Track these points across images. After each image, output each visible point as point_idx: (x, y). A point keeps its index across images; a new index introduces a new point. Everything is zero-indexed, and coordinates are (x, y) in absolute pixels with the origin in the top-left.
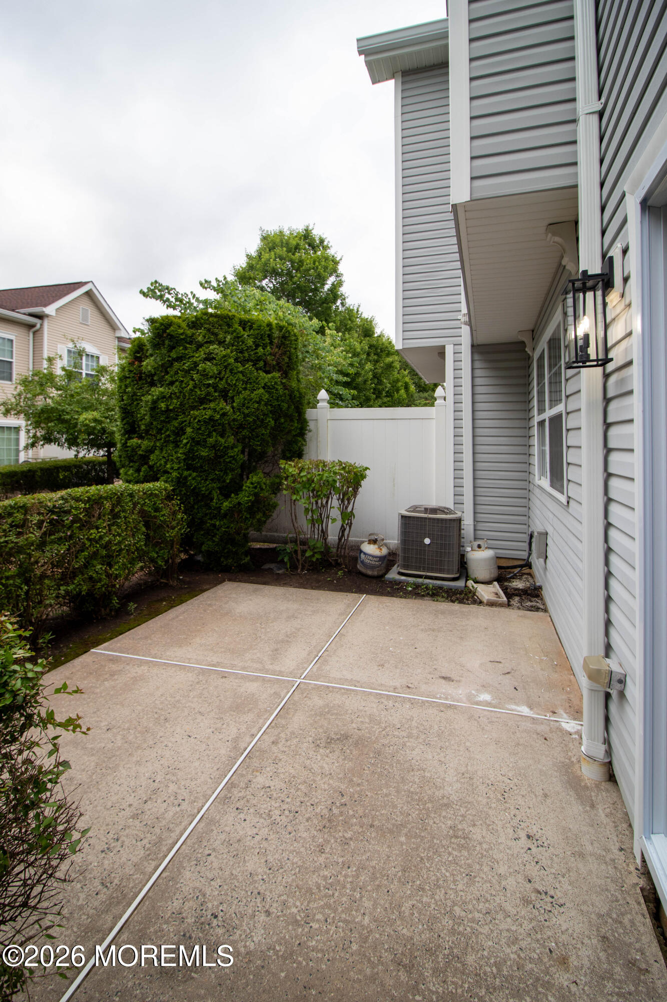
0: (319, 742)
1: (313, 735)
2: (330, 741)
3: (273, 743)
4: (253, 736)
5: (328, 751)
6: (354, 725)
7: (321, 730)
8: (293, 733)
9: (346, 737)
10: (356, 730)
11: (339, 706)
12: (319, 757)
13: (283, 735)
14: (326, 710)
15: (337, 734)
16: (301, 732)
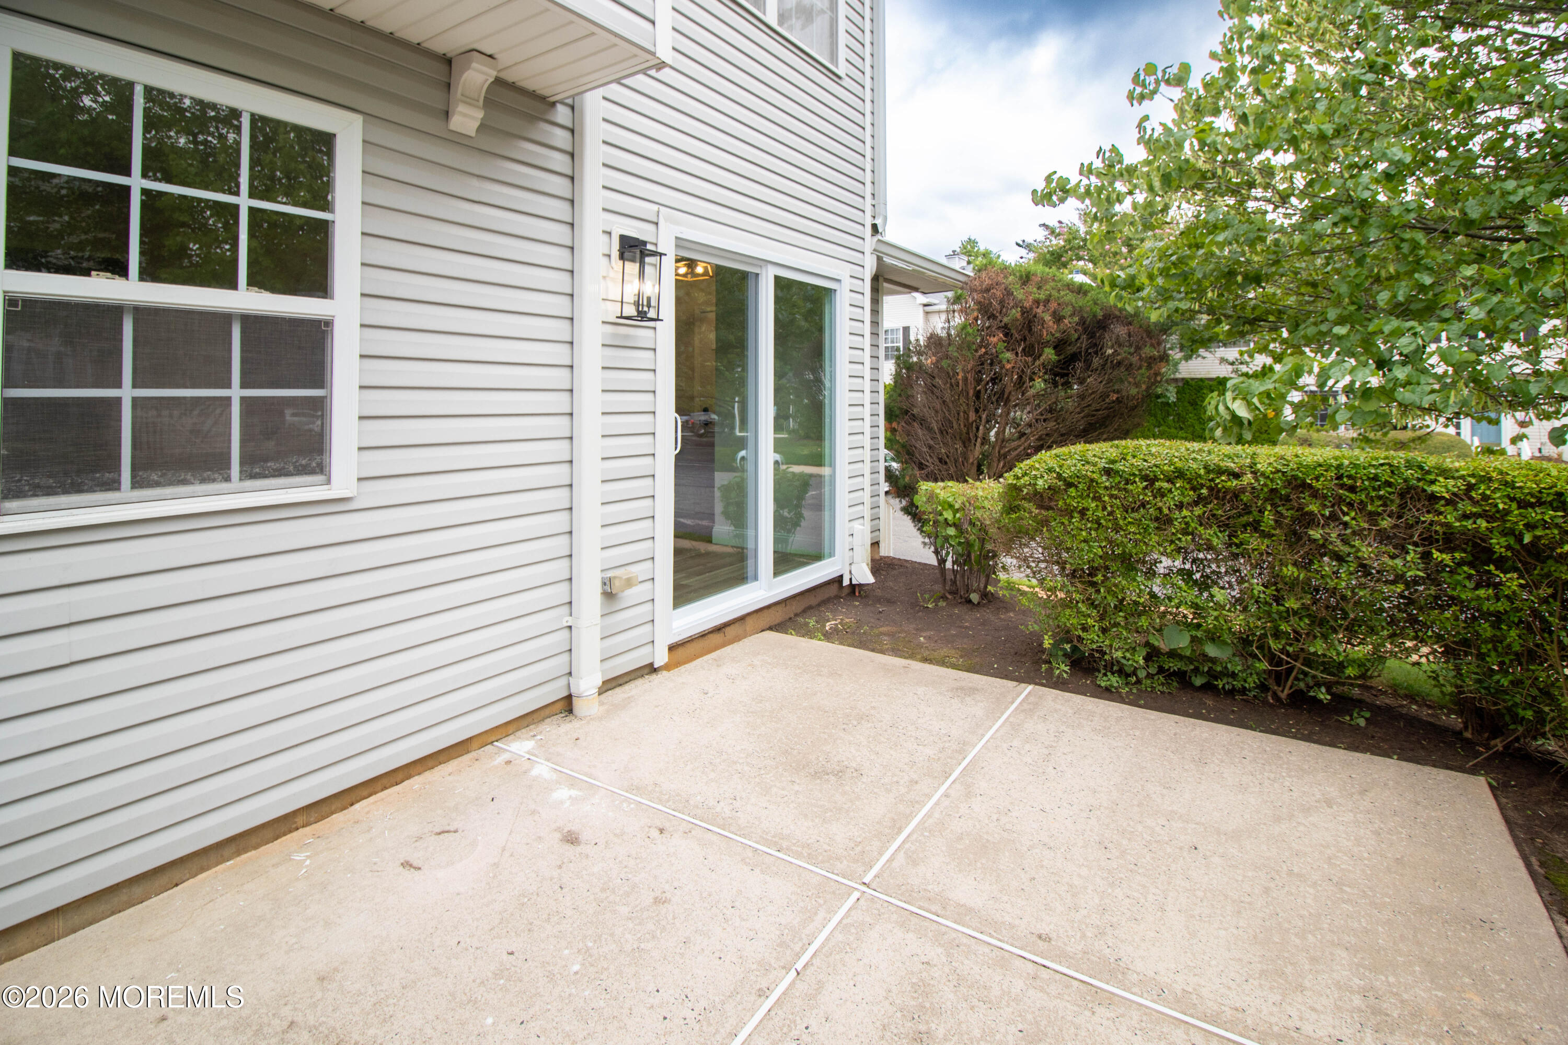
0: (855, 774)
1: (860, 783)
2: (839, 773)
3: (916, 783)
4: (946, 795)
5: (846, 763)
6: (796, 787)
7: (847, 788)
8: (888, 791)
9: (816, 775)
10: (798, 781)
11: (806, 816)
12: (858, 759)
13: (903, 790)
14: (829, 814)
15: (828, 780)
16: (875, 790)
